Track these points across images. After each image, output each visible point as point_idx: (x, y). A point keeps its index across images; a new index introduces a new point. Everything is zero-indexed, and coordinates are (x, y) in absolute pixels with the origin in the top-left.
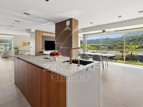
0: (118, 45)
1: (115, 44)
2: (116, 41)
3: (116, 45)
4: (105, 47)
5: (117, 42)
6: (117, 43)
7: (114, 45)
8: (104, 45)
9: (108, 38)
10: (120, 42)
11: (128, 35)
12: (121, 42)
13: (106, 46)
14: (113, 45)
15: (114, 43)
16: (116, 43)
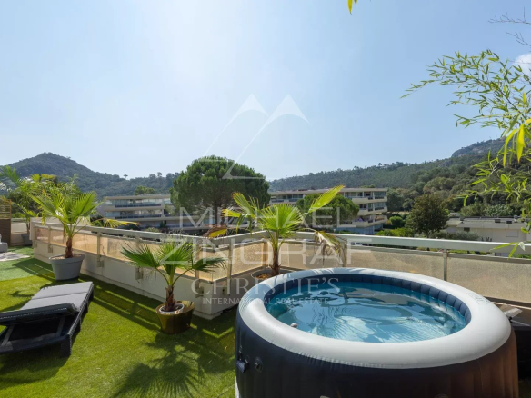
0: (432, 190)
1: (423, 186)
2: (425, 175)
3: (424, 189)
4: (374, 200)
5: (430, 179)
6: (429, 184)
7: (417, 190)
8: (368, 194)
9: (400, 165)
10: (441, 179)
11: (475, 149)
12: (447, 177)
13: (379, 195)
14: (414, 192)
15: (419, 183)
16: (426, 182)
